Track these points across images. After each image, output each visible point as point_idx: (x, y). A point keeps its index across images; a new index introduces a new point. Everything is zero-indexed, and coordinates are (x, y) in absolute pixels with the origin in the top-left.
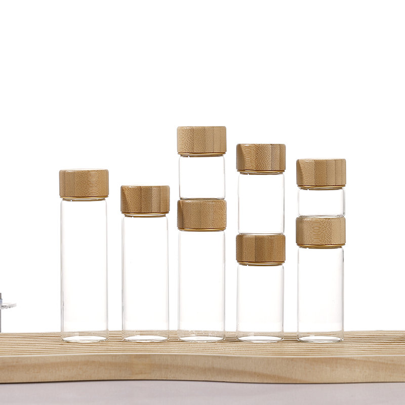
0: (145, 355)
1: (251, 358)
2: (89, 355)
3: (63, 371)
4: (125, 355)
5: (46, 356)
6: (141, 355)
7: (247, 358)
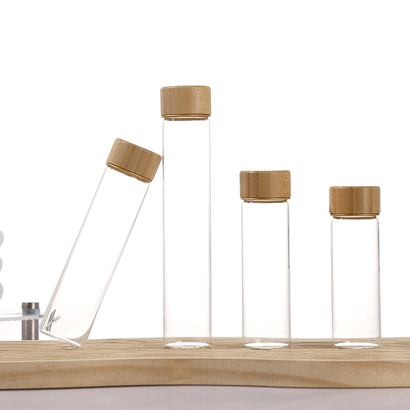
0: (185, 359)
1: (294, 361)
2: (127, 360)
3: (99, 376)
4: (163, 359)
5: (82, 361)
6: (180, 359)
7: (289, 362)
